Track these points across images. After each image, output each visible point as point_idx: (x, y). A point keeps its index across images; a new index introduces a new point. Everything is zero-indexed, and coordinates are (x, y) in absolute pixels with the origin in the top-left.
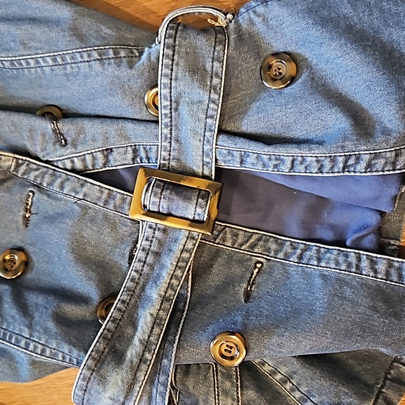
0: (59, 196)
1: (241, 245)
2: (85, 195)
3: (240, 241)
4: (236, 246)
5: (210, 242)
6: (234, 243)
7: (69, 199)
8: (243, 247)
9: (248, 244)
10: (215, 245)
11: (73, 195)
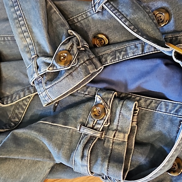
0: (75, 94)
1: (171, 111)
2: (88, 92)
3: (170, 108)
4: (168, 111)
5: (153, 110)
6: (166, 110)
7: (80, 95)
8: (172, 112)
9: (175, 110)
10: (156, 112)
11: (83, 93)
